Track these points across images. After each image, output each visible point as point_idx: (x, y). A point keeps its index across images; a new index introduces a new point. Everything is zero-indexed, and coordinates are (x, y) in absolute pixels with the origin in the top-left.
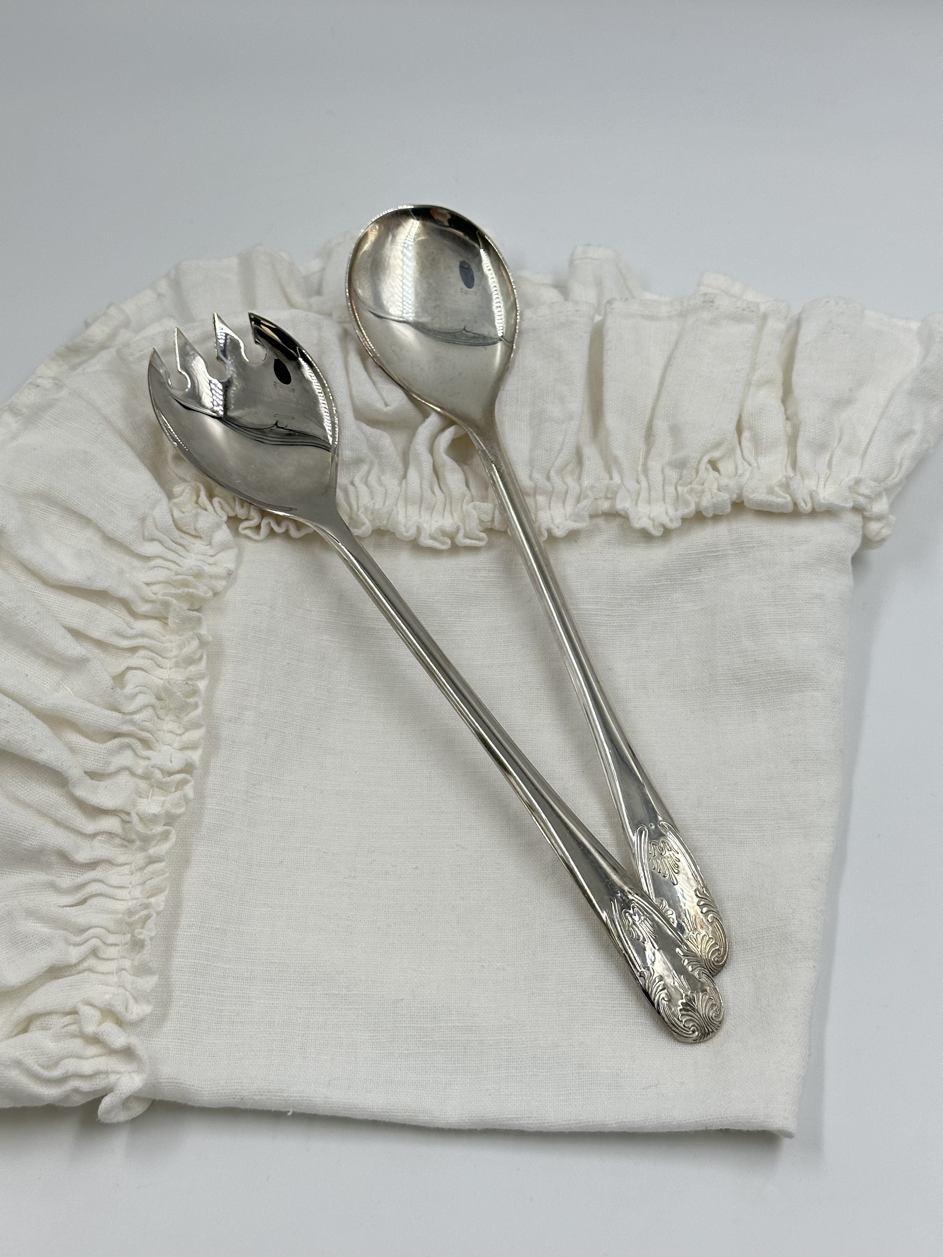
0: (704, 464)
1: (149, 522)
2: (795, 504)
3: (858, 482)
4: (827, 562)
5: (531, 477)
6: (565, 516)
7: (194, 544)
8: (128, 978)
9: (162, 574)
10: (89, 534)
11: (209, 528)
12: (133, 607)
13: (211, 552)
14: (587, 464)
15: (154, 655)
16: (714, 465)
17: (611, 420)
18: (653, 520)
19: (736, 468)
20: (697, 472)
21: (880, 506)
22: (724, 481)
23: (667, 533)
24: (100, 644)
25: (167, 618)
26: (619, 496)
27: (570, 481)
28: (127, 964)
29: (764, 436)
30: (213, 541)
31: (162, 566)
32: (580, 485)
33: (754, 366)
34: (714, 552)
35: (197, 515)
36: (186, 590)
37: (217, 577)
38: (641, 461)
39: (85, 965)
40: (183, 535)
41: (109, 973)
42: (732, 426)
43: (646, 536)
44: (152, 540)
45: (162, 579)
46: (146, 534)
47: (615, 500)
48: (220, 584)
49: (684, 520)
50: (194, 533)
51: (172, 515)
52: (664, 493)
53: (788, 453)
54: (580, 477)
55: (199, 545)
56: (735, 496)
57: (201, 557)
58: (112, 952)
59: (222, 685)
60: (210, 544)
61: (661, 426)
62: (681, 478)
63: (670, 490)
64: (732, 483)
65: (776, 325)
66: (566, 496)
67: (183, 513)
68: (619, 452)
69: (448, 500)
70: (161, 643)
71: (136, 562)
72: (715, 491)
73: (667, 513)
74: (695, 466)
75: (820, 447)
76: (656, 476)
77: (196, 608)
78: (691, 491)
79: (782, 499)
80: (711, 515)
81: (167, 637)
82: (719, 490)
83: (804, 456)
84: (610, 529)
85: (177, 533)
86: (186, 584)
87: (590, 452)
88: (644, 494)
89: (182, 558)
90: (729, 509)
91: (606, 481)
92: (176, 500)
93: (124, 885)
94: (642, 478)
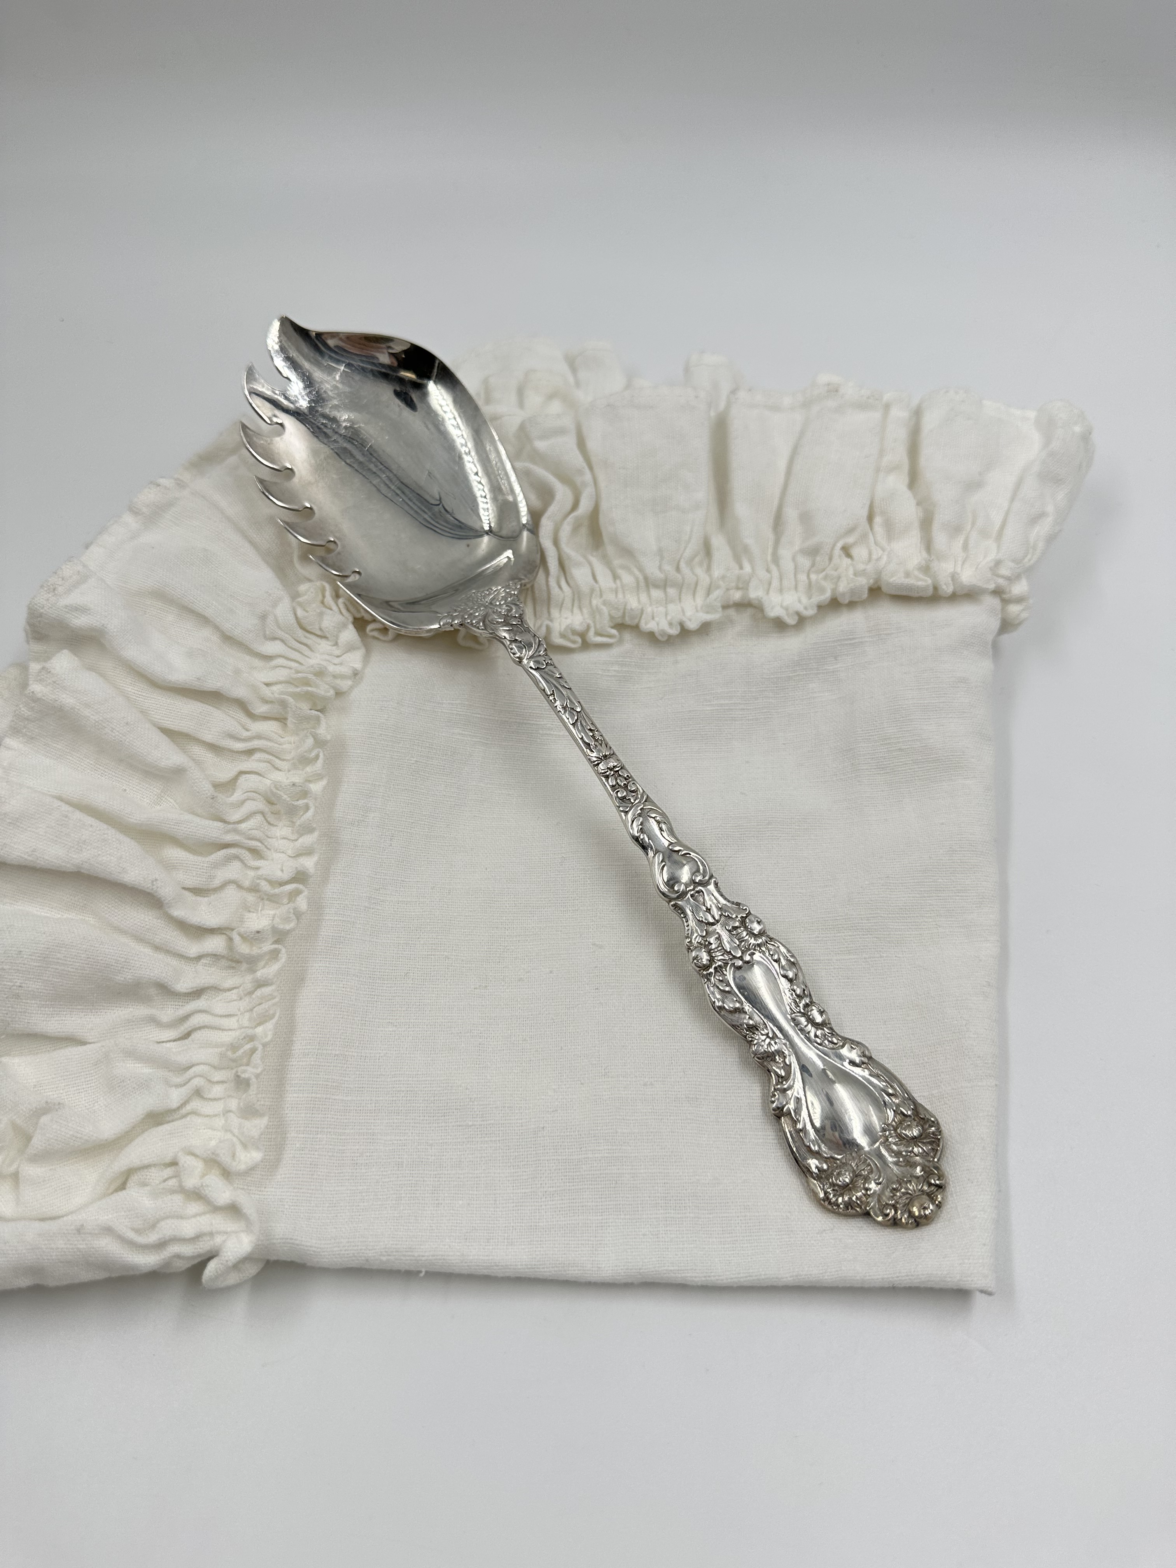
0: (837, 551)
1: (270, 620)
2: (935, 588)
3: (998, 563)
4: (969, 645)
5: (660, 568)
6: (696, 608)
7: (319, 644)
8: (235, 1121)
9: (282, 674)
10: (207, 632)
11: (335, 627)
12: (250, 708)
13: (337, 652)
14: (717, 555)
15: (271, 757)
16: (846, 551)
17: (741, 509)
18: (787, 609)
19: (870, 554)
20: (830, 559)
21: (1019, 588)
22: (861, 567)
23: (802, 621)
24: (214, 748)
25: (286, 719)
26: (752, 584)
27: (700, 571)
28: (233, 1104)
29: (897, 521)
30: (339, 641)
31: (284, 665)
32: (710, 576)
33: (882, 453)
34: (850, 639)
35: (321, 614)
36: (306, 688)
37: (343, 677)
38: (770, 551)
39: (188, 1108)
40: (308, 635)
41: (215, 1116)
42: (865, 513)
43: (779, 625)
44: (275, 639)
45: (282, 679)
46: (268, 633)
47: (747, 589)
48: (345, 684)
49: (820, 607)
50: (319, 633)
51: (295, 614)
52: (796, 580)
53: (921, 538)
54: (709, 569)
55: (324, 646)
56: (872, 581)
57: (327, 657)
58: (217, 1091)
59: (346, 787)
60: (336, 644)
61: (791, 514)
62: (813, 565)
63: (803, 577)
64: (870, 568)
65: (899, 414)
66: (696, 588)
67: (307, 612)
68: (749, 541)
69: (576, 596)
70: (280, 744)
71: (257, 662)
72: (852, 576)
73: (800, 601)
74: (828, 552)
75: (956, 530)
76: (787, 565)
77: (319, 708)
78: (826, 578)
79: (923, 582)
80: (847, 601)
81: (286, 739)
82: (855, 574)
83: (940, 539)
84: (743, 620)
85: (300, 633)
86: (307, 683)
87: (718, 542)
88: (775, 583)
89: (306, 659)
90: (865, 595)
91: (737, 571)
92: (300, 599)
93: (232, 1013)
94: (773, 568)
